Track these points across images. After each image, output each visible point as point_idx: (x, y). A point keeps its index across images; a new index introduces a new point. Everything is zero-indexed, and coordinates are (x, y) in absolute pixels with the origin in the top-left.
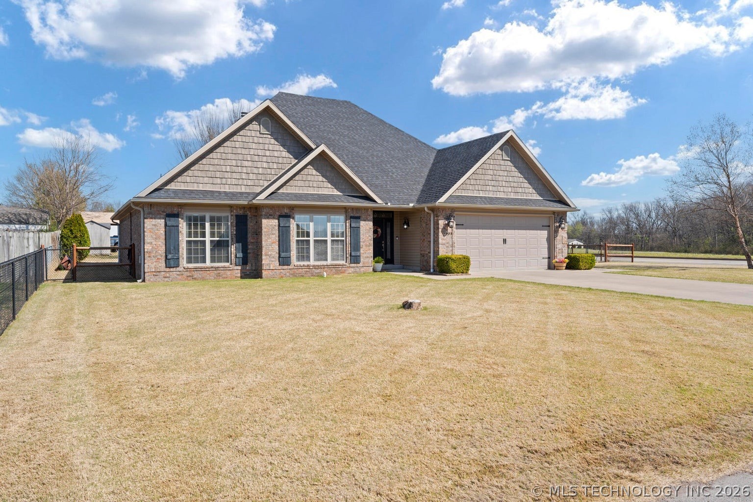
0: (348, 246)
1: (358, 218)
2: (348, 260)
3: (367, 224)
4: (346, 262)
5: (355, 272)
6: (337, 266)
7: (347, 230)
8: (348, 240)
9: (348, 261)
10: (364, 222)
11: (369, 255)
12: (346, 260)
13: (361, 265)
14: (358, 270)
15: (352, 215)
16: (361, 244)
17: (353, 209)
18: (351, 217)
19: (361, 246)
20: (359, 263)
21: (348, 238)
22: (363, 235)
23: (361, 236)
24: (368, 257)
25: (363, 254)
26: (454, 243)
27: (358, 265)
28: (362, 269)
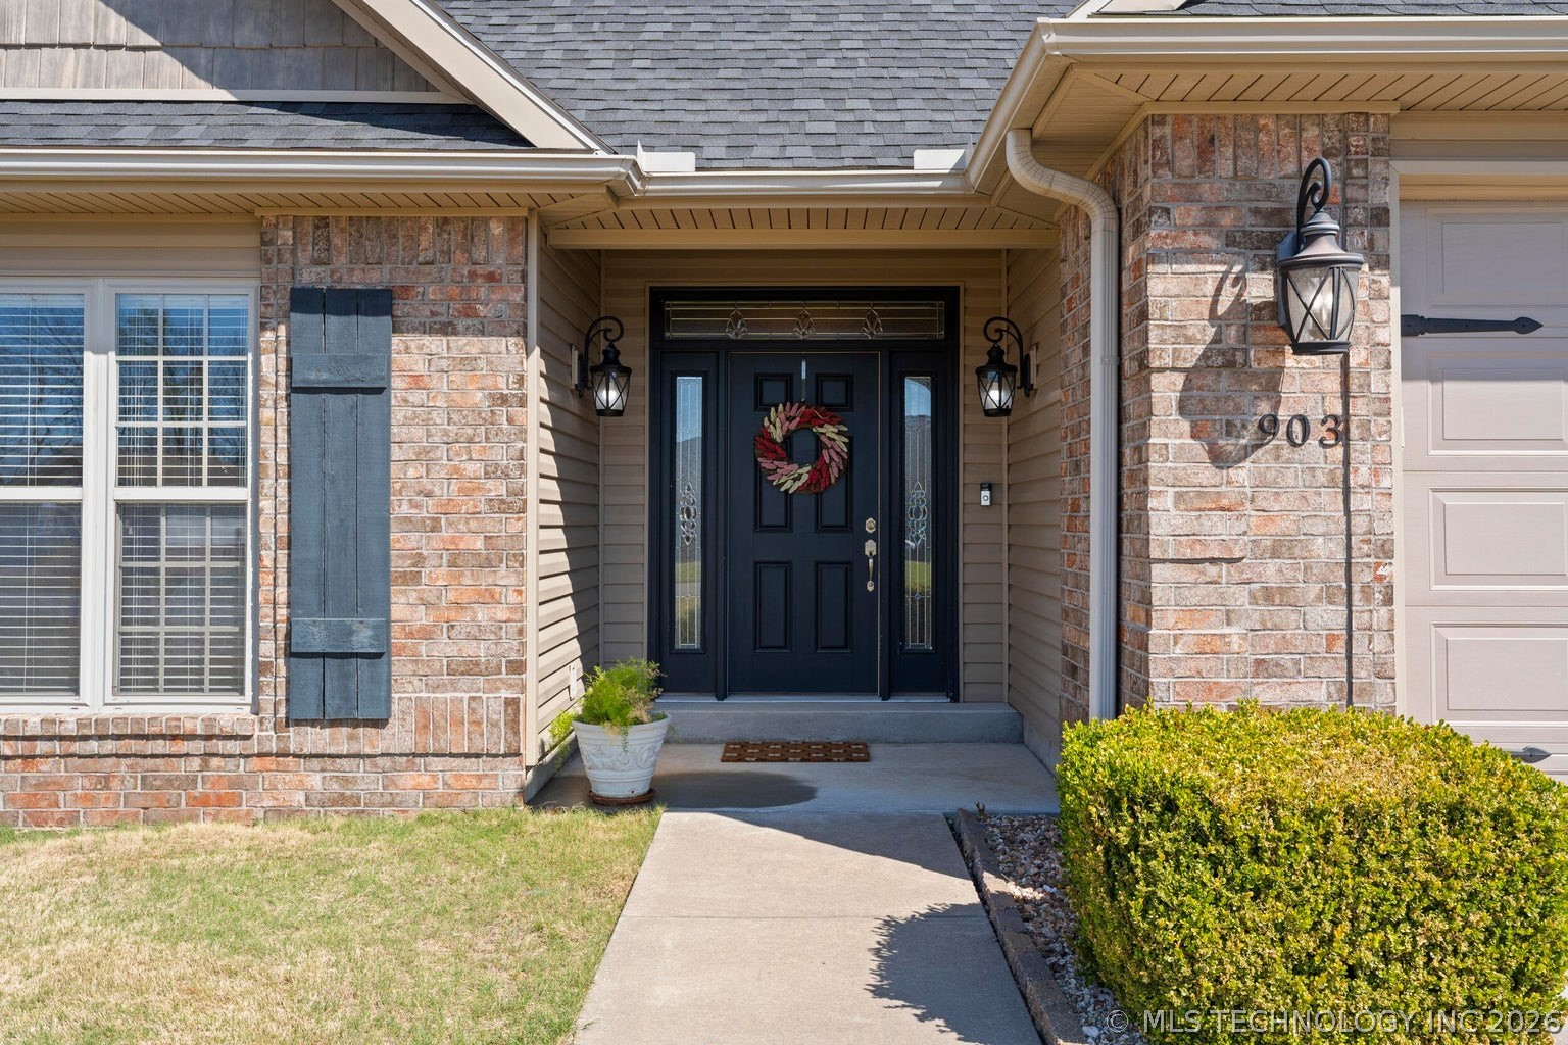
0: (268, 562)
1: (377, 303)
2: (274, 693)
3: (466, 363)
4: (256, 709)
5: (341, 800)
6: (160, 746)
7: (267, 414)
8: (266, 505)
9: (267, 699)
10: (435, 343)
11: (480, 651)
12: (258, 688)
13: (397, 735)
14: (366, 780)
15: (310, 277)
16: (402, 541)
17: (322, 223)
18: (305, 300)
19: (398, 565)
20: (379, 723)
21: (268, 483)
22: (424, 457)
23: (404, 473)
24: (471, 668)
25: (427, 634)
26: (1386, 551)
27: (369, 740)
28: (411, 780)
